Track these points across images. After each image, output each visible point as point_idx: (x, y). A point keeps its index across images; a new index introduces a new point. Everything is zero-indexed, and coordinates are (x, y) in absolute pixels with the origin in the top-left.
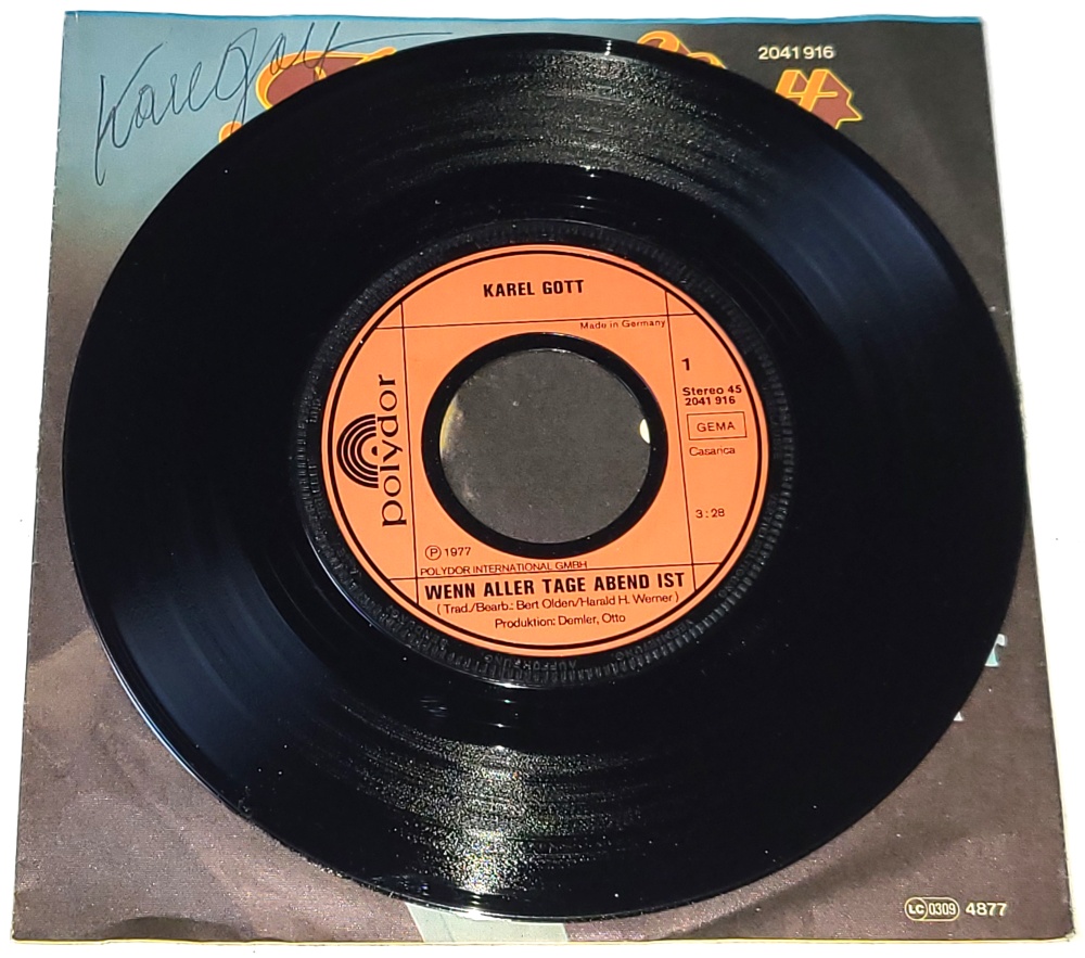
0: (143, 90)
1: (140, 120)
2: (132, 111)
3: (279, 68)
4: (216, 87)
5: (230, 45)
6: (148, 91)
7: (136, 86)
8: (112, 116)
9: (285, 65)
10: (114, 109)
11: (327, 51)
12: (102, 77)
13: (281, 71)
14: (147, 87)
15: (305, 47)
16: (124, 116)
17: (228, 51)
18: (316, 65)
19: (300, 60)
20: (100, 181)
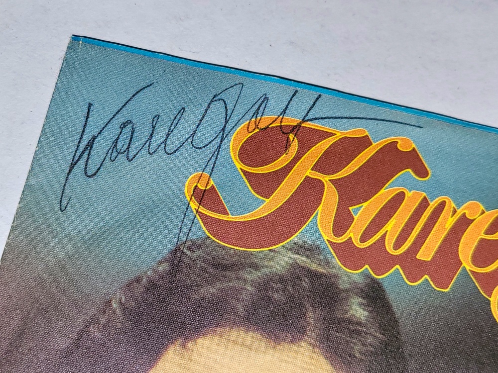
0: (125, 125)
1: (115, 154)
2: (109, 144)
3: (257, 127)
4: (193, 134)
5: (215, 96)
6: (130, 126)
7: (120, 119)
8: (90, 145)
9: (262, 125)
10: (94, 138)
11: (304, 121)
12: (90, 105)
13: (257, 130)
14: (129, 122)
15: (284, 112)
16: (102, 147)
17: (212, 101)
18: (291, 132)
19: (277, 124)
20: (63, 209)
